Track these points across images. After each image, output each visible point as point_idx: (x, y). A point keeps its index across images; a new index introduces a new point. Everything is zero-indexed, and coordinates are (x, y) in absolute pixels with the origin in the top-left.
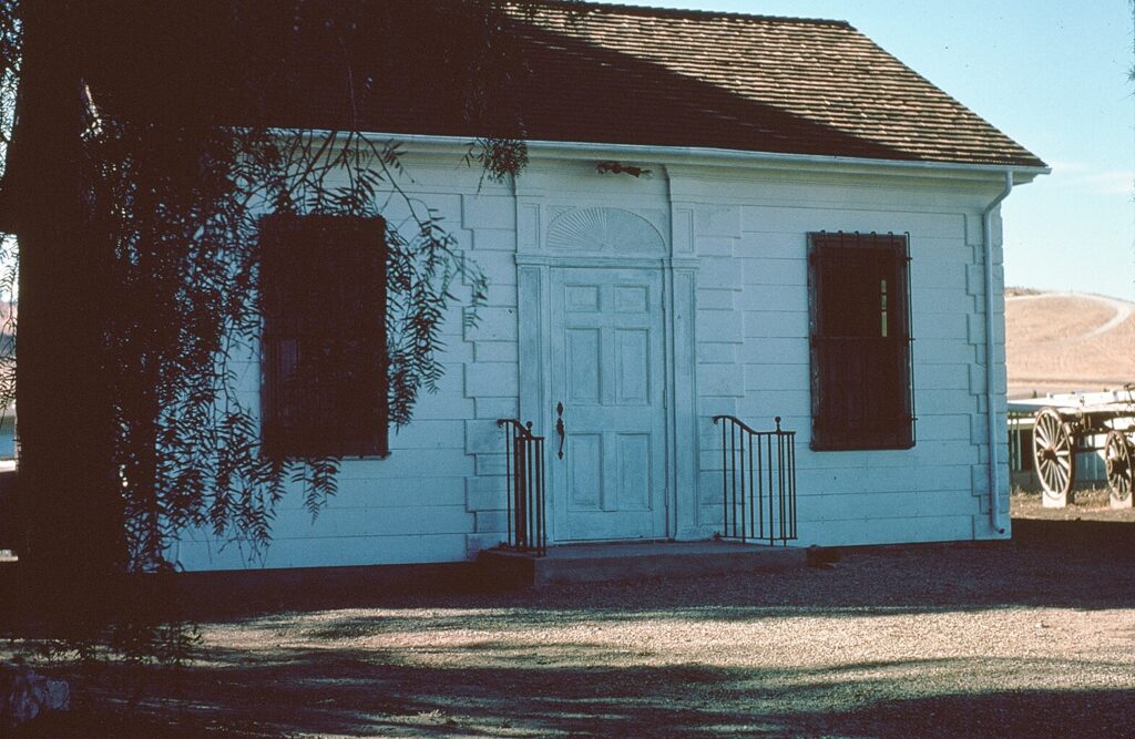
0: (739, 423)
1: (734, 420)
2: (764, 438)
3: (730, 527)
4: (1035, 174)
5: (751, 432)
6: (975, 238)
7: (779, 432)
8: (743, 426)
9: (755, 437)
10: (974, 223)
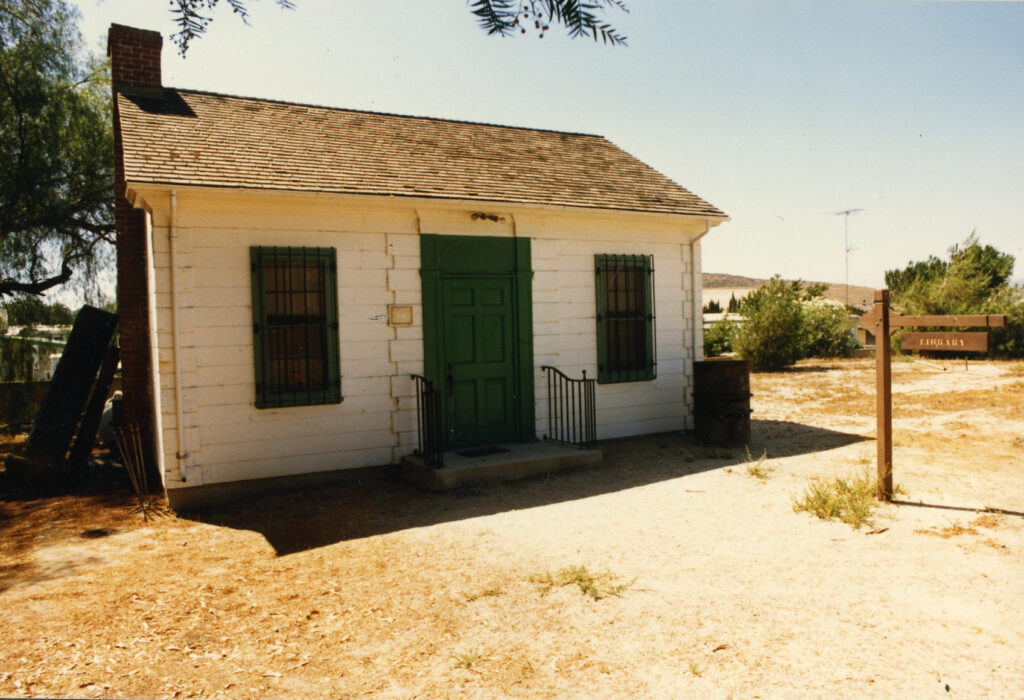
0: (559, 372)
1: (556, 371)
2: (576, 384)
3: (553, 432)
4: (720, 222)
5: (567, 379)
6: (687, 258)
7: (585, 380)
8: (562, 375)
9: (570, 383)
10: (686, 249)
